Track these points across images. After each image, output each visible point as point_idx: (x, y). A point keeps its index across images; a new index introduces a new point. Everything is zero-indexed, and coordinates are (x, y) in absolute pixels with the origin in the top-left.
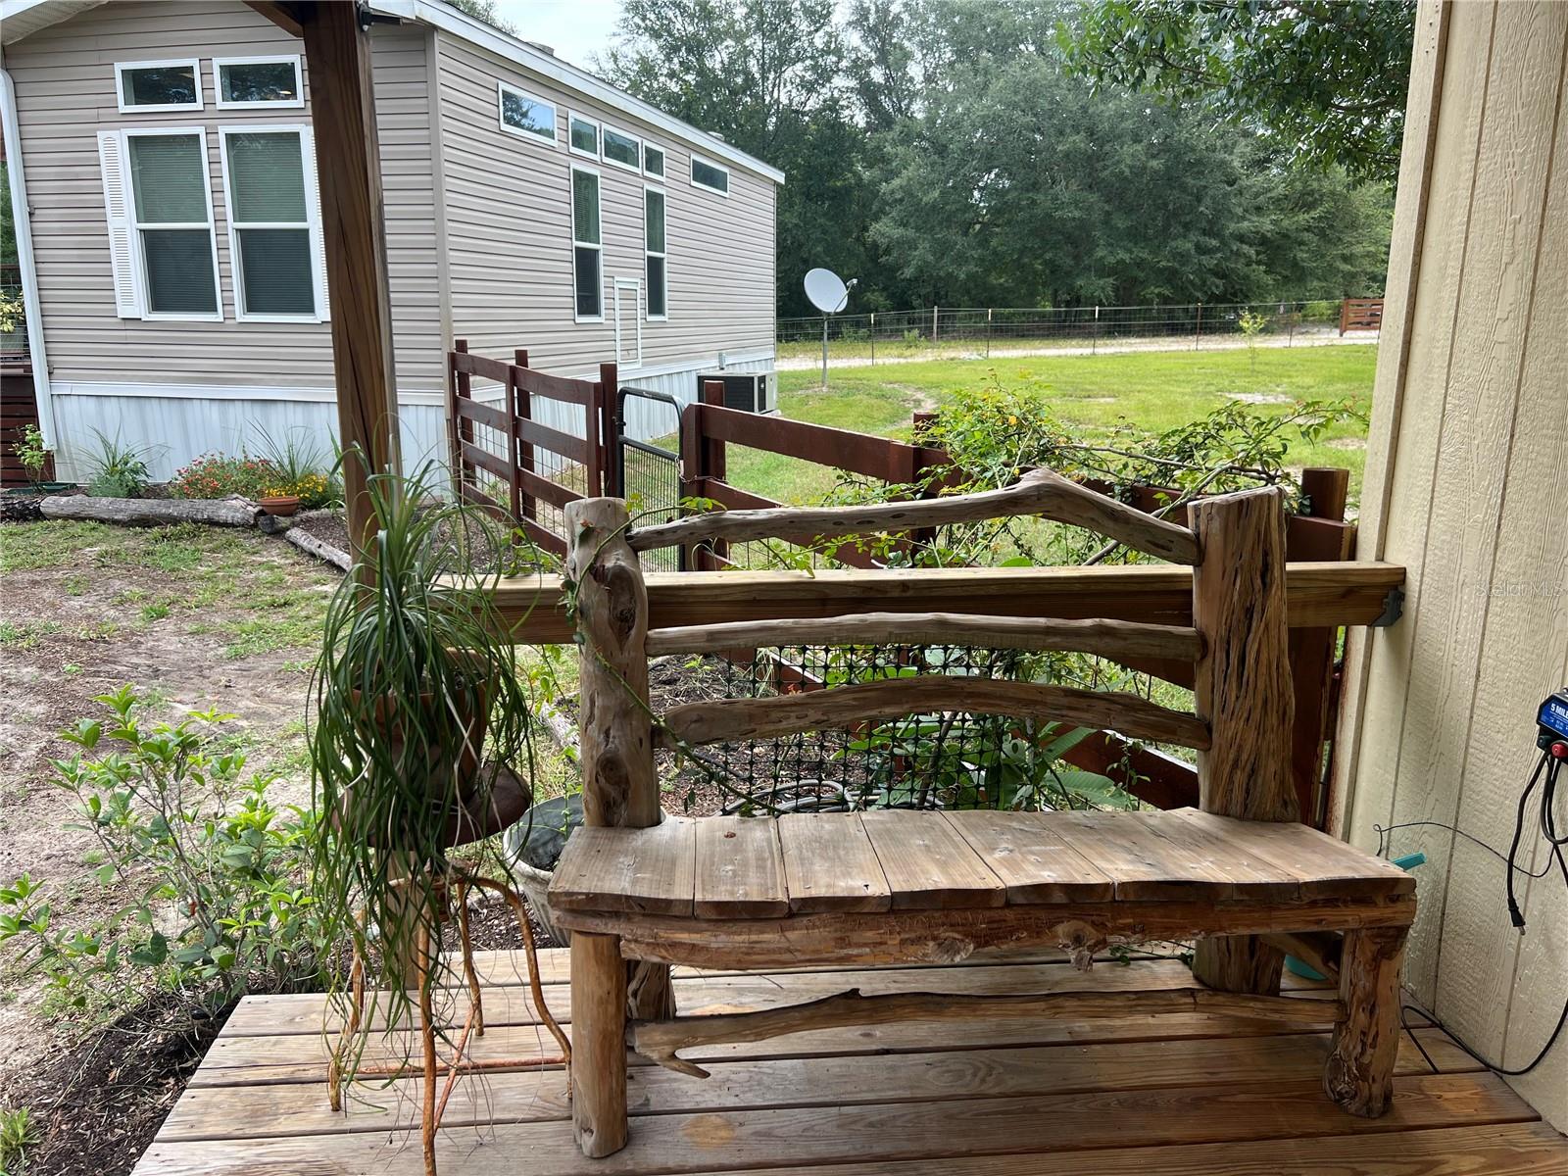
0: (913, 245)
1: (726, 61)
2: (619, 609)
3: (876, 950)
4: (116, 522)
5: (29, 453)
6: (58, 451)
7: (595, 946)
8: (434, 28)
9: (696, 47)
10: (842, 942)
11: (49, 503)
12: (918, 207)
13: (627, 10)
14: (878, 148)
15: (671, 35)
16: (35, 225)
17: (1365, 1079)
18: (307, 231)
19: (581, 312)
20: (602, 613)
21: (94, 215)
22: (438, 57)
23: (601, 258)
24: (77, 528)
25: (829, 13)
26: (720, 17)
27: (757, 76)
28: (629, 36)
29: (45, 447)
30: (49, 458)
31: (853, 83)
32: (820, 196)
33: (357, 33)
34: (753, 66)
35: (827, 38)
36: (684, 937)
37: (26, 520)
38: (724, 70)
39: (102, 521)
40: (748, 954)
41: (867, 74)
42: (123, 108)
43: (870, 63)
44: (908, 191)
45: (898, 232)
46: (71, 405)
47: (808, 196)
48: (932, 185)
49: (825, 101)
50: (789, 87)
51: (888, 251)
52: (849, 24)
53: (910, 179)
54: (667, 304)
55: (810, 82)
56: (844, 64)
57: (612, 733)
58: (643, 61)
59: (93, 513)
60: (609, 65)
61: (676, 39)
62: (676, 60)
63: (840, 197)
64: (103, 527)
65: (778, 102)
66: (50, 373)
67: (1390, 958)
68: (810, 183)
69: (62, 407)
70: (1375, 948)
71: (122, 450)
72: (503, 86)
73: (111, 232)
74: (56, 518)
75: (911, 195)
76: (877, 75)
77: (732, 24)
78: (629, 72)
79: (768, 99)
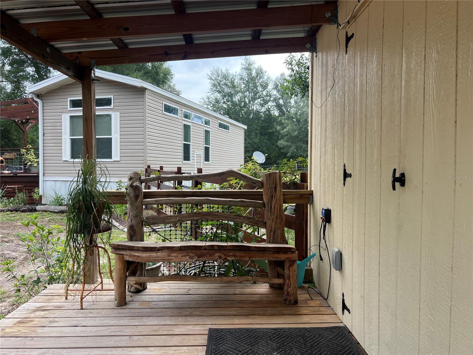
0: (290, 147)
1: (239, 99)
2: (136, 194)
3: (176, 258)
4: (55, 212)
5: (36, 195)
6: (43, 195)
7: (119, 257)
8: (146, 89)
9: (231, 95)
10: (169, 256)
11: (38, 207)
12: (292, 137)
13: (212, 86)
14: (281, 121)
15: (224, 92)
16: (44, 137)
17: (288, 295)
18: (111, 138)
19: (184, 160)
20: (132, 195)
21: (59, 135)
22: (147, 95)
23: (191, 147)
24: (45, 214)
25: (268, 86)
26: (238, 87)
27: (247, 102)
28: (213, 93)
29: (40, 194)
30: (41, 197)
31: (274, 104)
32: (265, 134)
33: (92, 82)
34: (247, 100)
35: (267, 92)
36: (136, 254)
37: (32, 212)
38: (238, 101)
39: (52, 212)
40: (149, 258)
41: (279, 102)
42: (69, 109)
43: (279, 99)
44: (288, 132)
45: (286, 143)
46: (48, 183)
47: (261, 135)
48: (295, 130)
49: (266, 109)
50: (256, 105)
51: (284, 148)
52: (273, 88)
53: (289, 129)
54: (210, 159)
55: (262, 104)
56: (272, 99)
57: (133, 220)
58: (216, 99)
59: (49, 210)
60: (207, 100)
61: (225, 93)
62: (225, 99)
63: (271, 135)
64: (51, 213)
65: (253, 109)
66: (44, 175)
67: (292, 266)
68: (262, 131)
69: (46, 183)
70: (289, 264)
71: (60, 194)
72: (164, 103)
73: (63, 139)
74: (40, 211)
75: (289, 133)
76: (281, 102)
77: (241, 89)
78: (212, 102)
79: (250, 109)
